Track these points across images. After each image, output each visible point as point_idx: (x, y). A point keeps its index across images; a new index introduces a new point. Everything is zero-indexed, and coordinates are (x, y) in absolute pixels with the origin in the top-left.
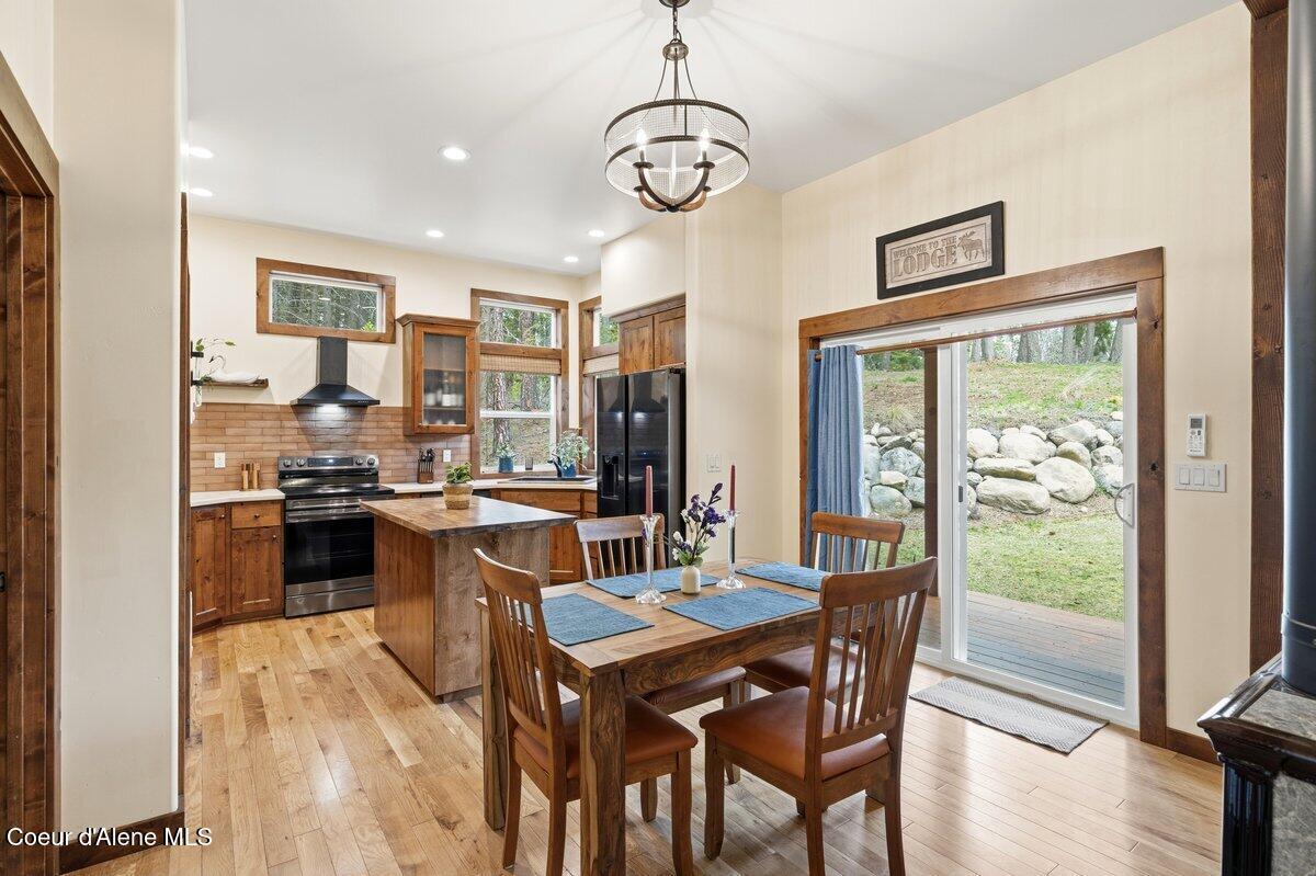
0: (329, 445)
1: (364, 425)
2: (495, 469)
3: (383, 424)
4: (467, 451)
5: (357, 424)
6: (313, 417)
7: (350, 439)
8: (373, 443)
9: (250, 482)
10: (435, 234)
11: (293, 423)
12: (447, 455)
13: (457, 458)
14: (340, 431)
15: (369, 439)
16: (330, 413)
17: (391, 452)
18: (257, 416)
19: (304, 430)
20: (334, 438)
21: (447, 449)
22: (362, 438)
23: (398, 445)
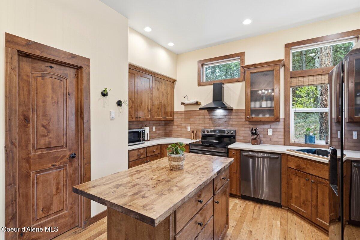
0: (219, 125)
1: (232, 117)
2: (302, 141)
3: (239, 117)
4: (282, 130)
5: (229, 117)
6: (214, 114)
7: (227, 123)
8: (235, 124)
9: (193, 137)
10: (247, 22)
11: (208, 117)
12: (270, 132)
13: (276, 133)
14: (223, 120)
15: (234, 123)
16: (220, 113)
17: (243, 129)
18: (198, 114)
19: (211, 119)
20: (221, 122)
21: (270, 128)
22: (231, 122)
23: (246, 126)
